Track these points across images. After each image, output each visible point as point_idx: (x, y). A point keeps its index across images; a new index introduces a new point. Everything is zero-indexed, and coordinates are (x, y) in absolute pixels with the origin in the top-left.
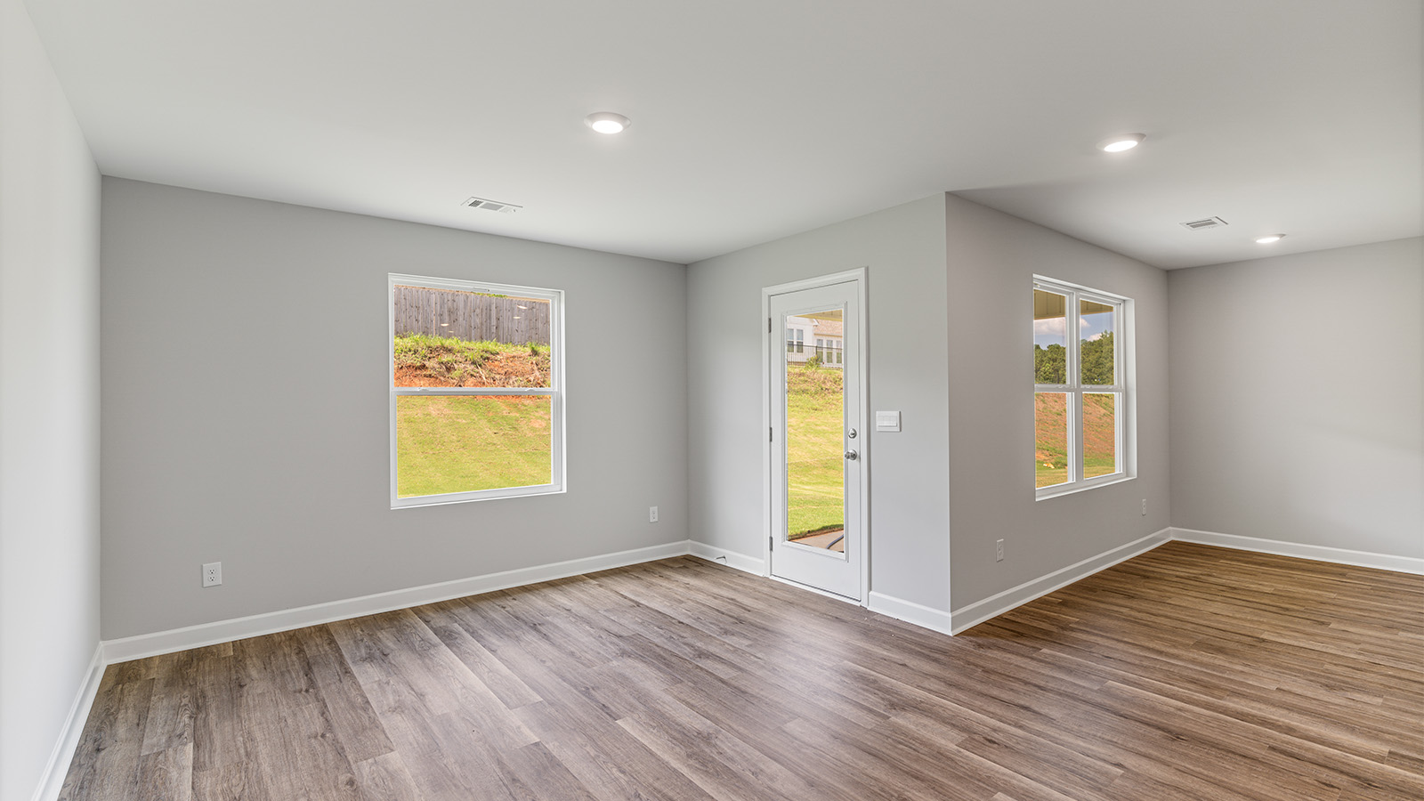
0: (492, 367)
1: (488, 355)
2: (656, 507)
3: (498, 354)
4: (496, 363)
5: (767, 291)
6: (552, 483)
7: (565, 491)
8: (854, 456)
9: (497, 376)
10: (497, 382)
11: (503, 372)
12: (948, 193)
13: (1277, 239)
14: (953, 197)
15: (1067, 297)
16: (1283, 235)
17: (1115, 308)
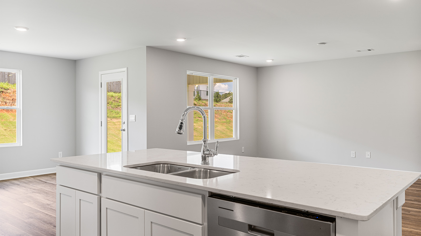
0: (5, 96)
1: (3, 90)
2: (62, 152)
3: (8, 89)
4: (7, 94)
5: (100, 73)
6: (17, 142)
7: (21, 145)
8: (124, 130)
9: (8, 101)
10: (7, 104)
11: (11, 99)
12: (147, 47)
13: (272, 61)
14: (148, 47)
15: (209, 77)
16: (273, 60)
17: (233, 80)
